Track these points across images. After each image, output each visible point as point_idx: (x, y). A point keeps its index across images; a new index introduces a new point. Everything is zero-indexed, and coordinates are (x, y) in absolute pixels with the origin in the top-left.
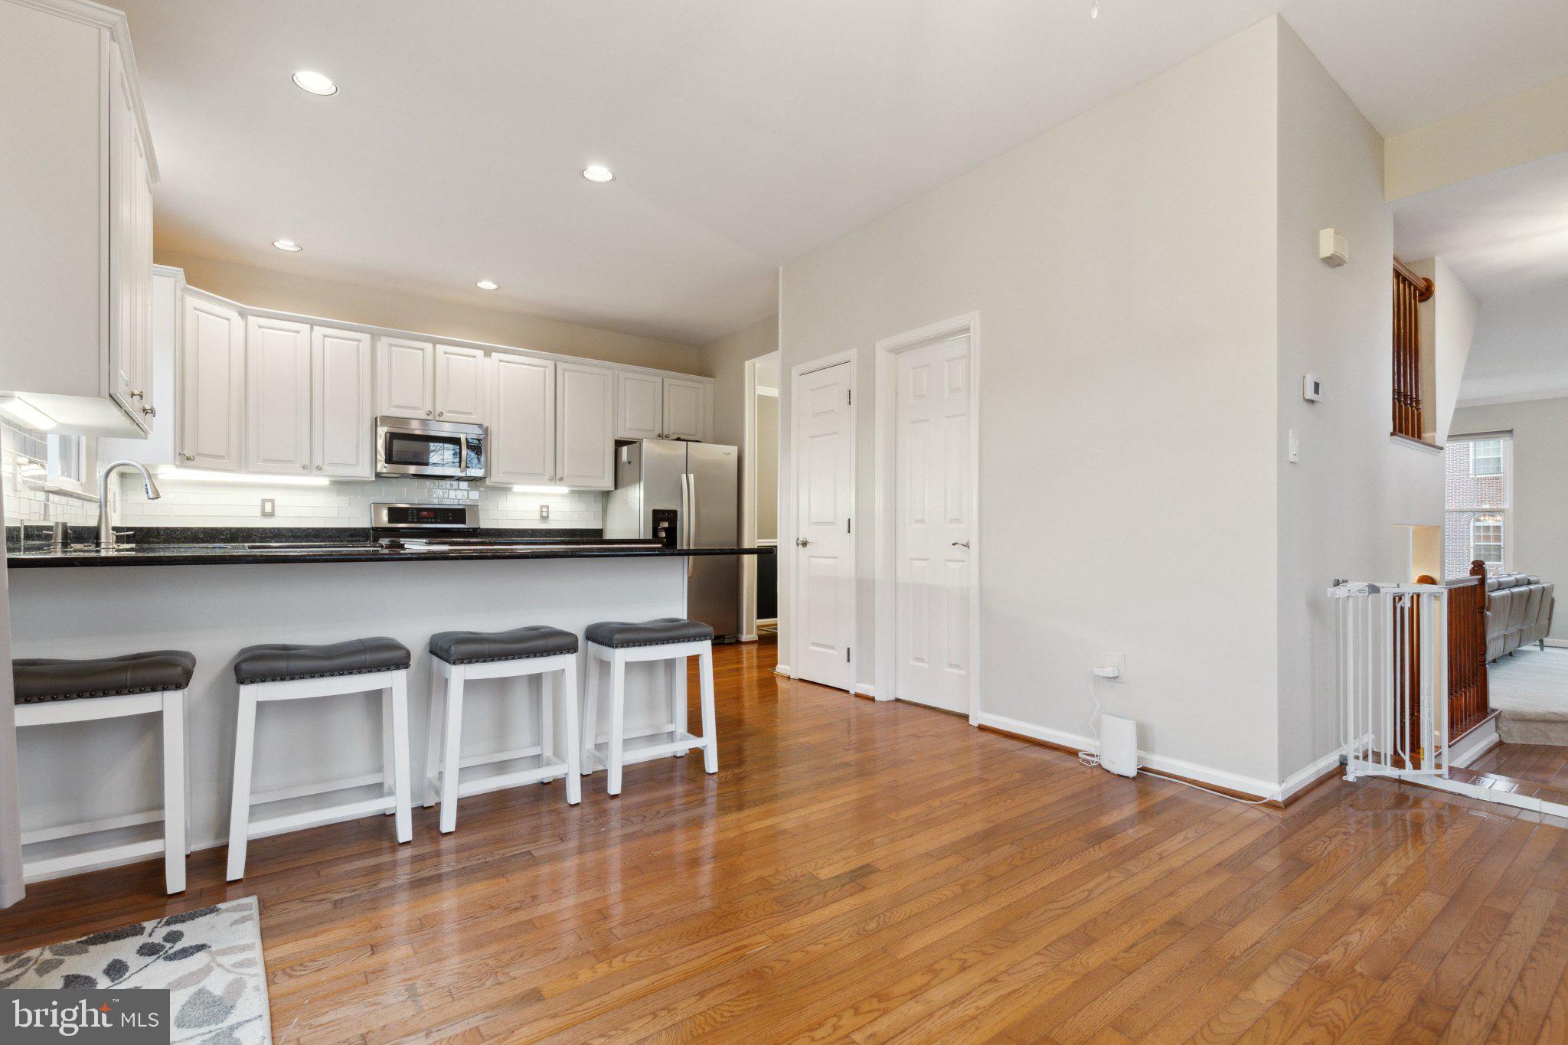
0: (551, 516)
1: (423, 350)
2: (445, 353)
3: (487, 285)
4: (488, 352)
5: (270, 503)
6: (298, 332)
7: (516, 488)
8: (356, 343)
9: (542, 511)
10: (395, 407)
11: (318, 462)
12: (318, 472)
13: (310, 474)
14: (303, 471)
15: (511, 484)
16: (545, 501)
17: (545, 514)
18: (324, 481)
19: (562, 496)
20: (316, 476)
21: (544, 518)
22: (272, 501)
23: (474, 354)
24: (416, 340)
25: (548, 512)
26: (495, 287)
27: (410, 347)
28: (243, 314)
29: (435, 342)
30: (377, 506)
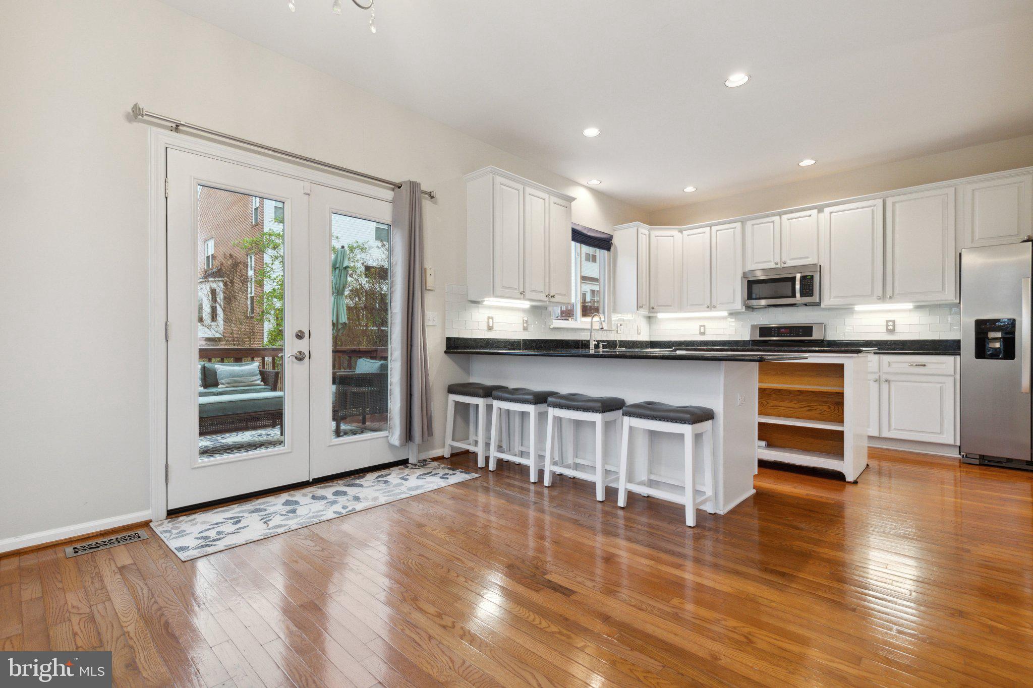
0: (898, 329)
1: (773, 222)
2: (788, 219)
3: (807, 162)
4: (820, 210)
5: (703, 328)
6: (705, 233)
7: (858, 308)
8: (733, 230)
9: (887, 325)
10: (756, 263)
11: (714, 303)
12: (714, 309)
13: (711, 310)
14: (707, 309)
15: (854, 305)
16: (891, 317)
17: (891, 328)
18: (725, 314)
19: (910, 310)
20: (714, 311)
21: (892, 331)
22: (704, 326)
23: (809, 214)
24: (767, 217)
25: (894, 325)
26: (814, 162)
27: (765, 223)
28: (681, 231)
29: (780, 214)
30: (753, 327)
